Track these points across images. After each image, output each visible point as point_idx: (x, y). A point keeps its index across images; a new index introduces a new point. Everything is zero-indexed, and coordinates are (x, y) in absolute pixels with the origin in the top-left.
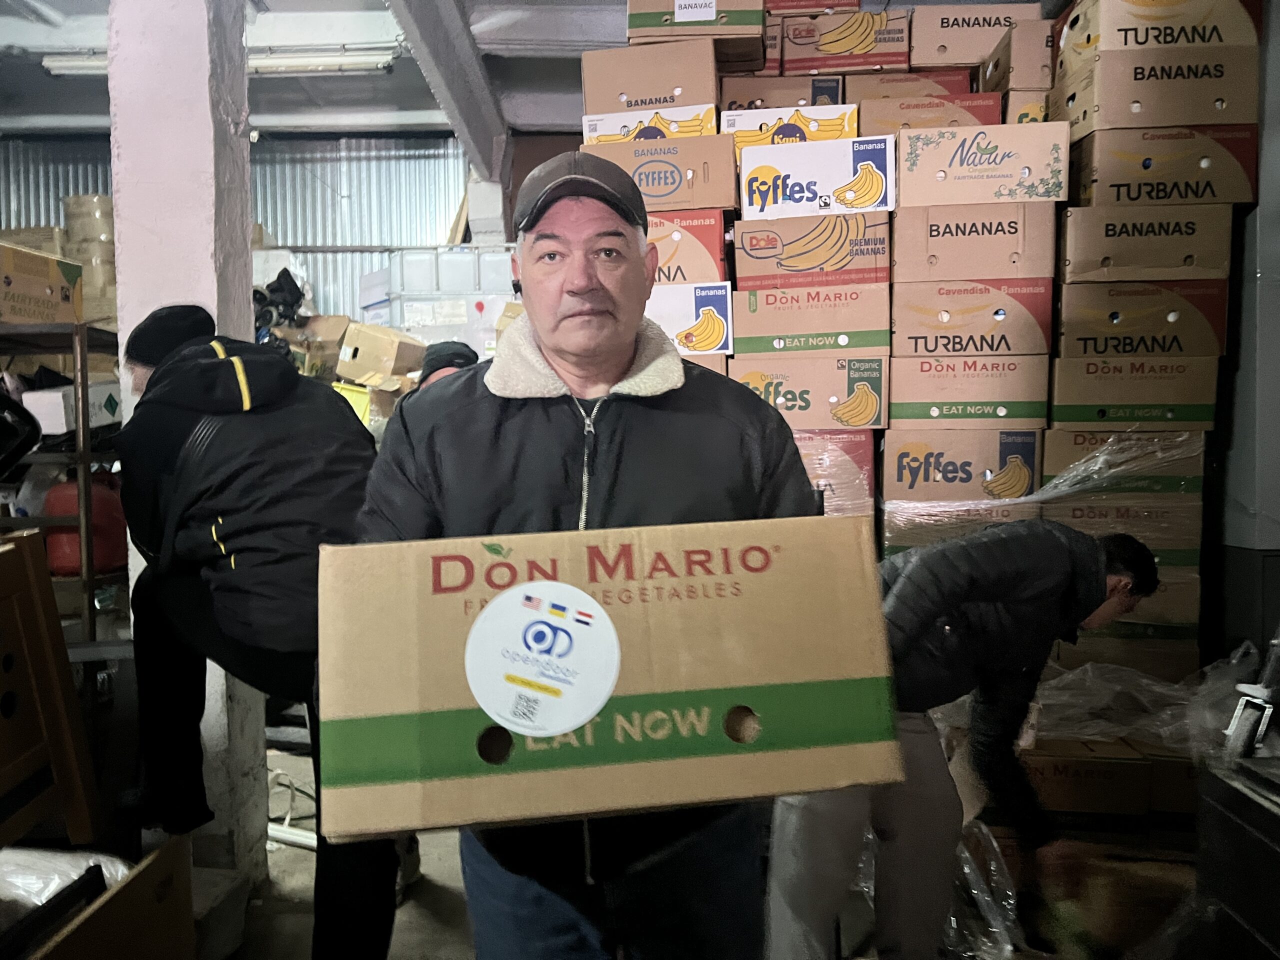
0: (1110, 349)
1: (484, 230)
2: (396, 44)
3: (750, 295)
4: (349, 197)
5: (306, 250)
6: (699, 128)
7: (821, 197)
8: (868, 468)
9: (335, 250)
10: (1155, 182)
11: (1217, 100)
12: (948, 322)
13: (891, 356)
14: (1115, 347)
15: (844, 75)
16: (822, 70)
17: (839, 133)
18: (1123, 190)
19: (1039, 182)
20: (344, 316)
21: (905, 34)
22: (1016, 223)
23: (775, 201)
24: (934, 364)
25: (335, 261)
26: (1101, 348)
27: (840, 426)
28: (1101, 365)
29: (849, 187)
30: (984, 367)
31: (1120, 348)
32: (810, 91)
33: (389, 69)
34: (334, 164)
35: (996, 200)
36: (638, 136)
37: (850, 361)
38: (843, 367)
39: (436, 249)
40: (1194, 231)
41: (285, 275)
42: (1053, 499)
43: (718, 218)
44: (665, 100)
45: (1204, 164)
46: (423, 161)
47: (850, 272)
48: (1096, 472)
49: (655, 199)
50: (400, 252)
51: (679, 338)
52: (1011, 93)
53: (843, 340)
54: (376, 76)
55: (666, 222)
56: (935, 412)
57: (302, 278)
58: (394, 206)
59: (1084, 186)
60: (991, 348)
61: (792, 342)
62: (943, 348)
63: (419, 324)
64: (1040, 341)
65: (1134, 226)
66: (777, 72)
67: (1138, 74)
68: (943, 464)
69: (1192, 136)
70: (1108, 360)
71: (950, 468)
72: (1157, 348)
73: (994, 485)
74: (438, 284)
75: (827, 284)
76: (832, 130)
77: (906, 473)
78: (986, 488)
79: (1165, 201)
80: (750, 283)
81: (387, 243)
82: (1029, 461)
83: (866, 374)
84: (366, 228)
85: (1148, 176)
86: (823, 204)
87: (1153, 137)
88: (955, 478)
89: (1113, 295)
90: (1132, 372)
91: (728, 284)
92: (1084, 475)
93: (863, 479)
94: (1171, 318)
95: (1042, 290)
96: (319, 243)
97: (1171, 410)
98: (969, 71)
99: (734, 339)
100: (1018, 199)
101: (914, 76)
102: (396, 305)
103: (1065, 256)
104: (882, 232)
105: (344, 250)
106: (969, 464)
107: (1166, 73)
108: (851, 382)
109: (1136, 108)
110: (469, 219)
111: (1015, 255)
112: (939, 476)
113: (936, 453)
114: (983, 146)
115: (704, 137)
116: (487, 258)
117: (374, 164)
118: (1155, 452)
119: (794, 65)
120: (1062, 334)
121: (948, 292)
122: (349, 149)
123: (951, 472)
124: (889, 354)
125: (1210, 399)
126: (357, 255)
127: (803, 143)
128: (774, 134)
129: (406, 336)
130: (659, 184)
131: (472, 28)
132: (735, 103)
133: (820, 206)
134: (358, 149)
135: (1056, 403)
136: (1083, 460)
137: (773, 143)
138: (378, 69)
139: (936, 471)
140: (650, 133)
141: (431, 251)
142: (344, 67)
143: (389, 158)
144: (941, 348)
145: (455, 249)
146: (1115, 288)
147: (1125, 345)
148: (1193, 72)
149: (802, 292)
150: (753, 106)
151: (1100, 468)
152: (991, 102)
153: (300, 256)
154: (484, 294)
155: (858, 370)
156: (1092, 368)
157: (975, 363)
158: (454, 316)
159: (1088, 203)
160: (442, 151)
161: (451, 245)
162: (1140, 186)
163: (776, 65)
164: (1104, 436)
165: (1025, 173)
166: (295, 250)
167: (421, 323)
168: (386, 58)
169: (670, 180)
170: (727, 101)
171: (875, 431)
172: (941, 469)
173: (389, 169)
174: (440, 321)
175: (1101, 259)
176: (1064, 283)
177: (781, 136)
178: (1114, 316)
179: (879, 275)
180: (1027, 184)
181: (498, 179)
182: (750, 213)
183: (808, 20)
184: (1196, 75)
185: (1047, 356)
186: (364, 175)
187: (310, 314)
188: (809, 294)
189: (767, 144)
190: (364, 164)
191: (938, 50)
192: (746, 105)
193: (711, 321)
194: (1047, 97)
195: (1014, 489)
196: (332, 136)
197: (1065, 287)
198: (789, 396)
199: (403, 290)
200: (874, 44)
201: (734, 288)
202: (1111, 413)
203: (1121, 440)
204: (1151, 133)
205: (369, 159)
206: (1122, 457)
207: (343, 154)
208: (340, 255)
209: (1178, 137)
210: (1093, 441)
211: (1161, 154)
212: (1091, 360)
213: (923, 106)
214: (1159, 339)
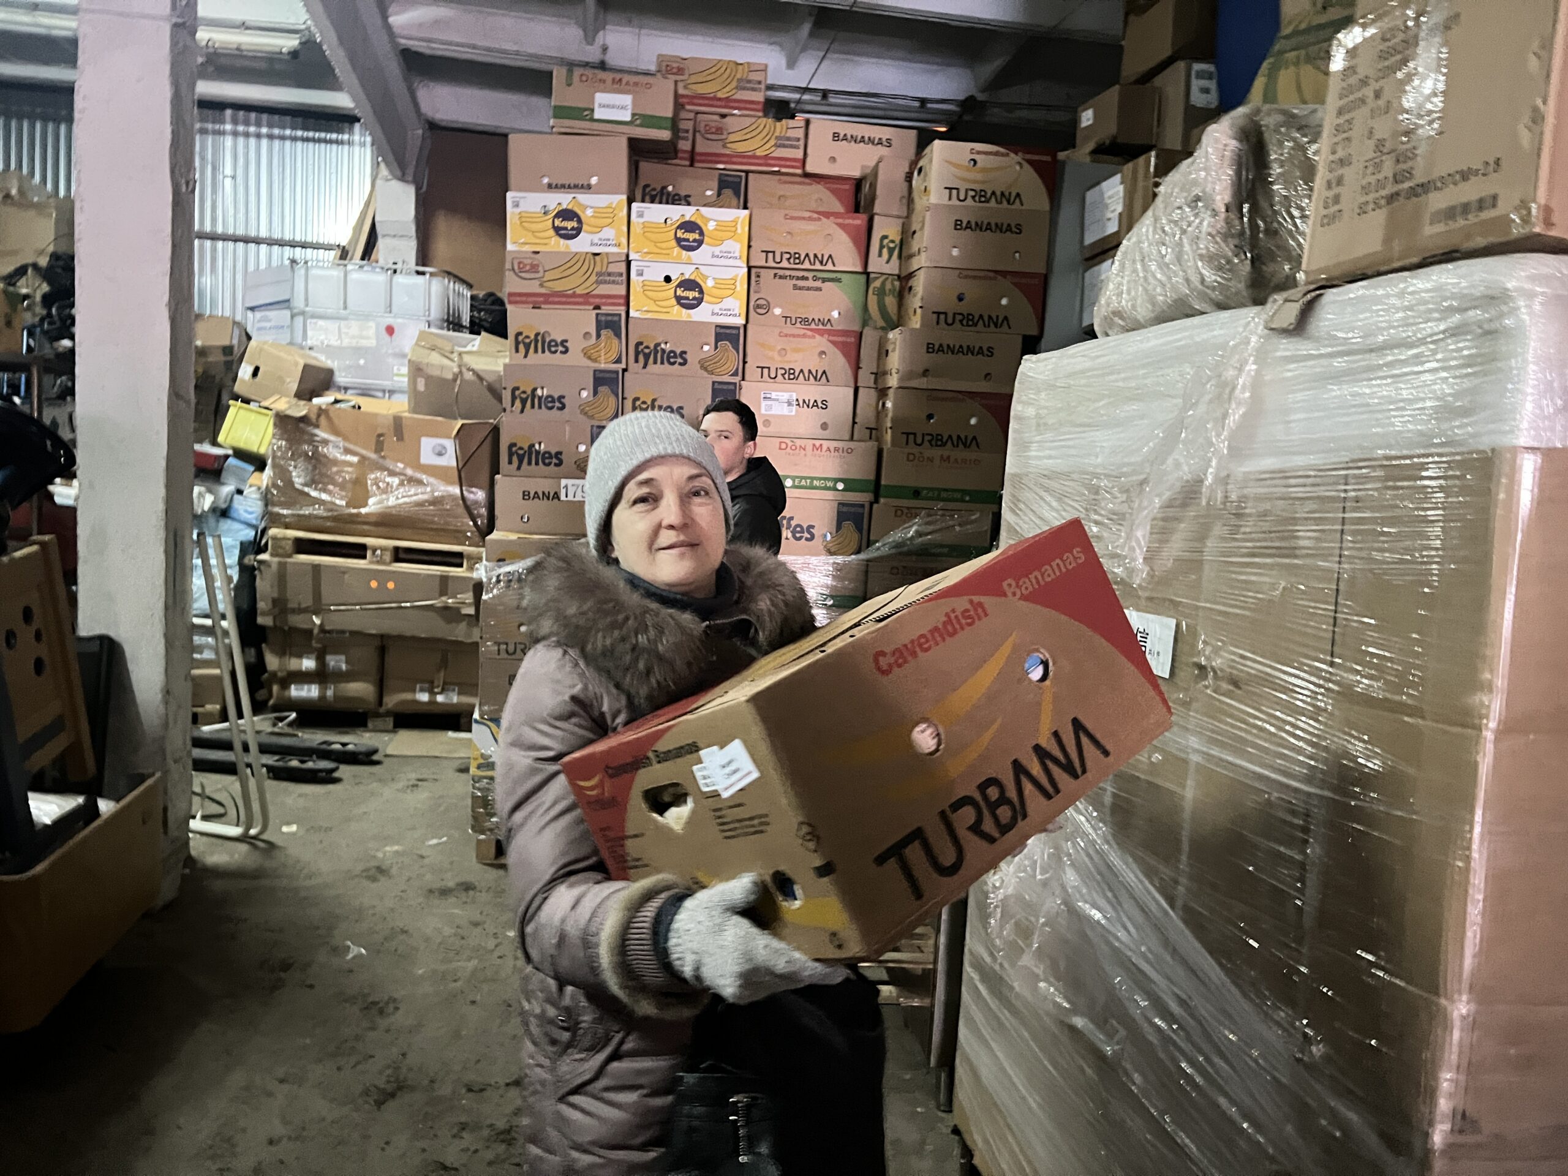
0: (926, 444)
1: (392, 234)
2: (303, 27)
4: (234, 177)
6: (612, 215)
9: (215, 237)
11: (1016, 252)
14: (930, 442)
15: (747, 172)
16: (729, 166)
18: (942, 317)
21: (802, 143)
24: (790, 444)
25: (214, 250)
26: (919, 442)
28: (917, 455)
30: (829, 449)
31: (933, 443)
32: (715, 191)
33: (294, 54)
34: (217, 137)
36: (557, 215)
40: (993, 354)
44: (583, 187)
45: (1004, 302)
46: (323, 145)
48: (911, 539)
52: (876, 218)
59: (915, 309)
63: (322, 343)
65: (948, 346)
66: (687, 163)
67: (958, 225)
68: (793, 526)
69: (995, 279)
70: (923, 451)
71: (798, 529)
72: (961, 445)
73: (832, 544)
74: (345, 302)
78: (825, 546)
79: (972, 328)
82: (859, 527)
84: (253, 214)
85: (963, 308)
87: (966, 277)
88: (802, 537)
89: (930, 400)
90: (941, 462)
92: (900, 540)
94: (973, 421)
97: (969, 494)
98: (854, 183)
101: (807, 180)
102: (299, 320)
105: (225, 238)
106: (813, 527)
107: (979, 226)
109: (955, 252)
110: (377, 219)
112: (790, 535)
113: (788, 516)
116: (400, 279)
117: (264, 141)
118: (955, 525)
119: (704, 158)
122: (235, 122)
123: (799, 532)
126: (241, 245)
128: (678, 228)
129: (310, 357)
131: (391, 20)
134: (247, 123)
135: (883, 482)
136: (900, 529)
138: (281, 53)
139: (788, 531)
140: (567, 214)
142: (243, 47)
143: (283, 138)
145: (365, 268)
146: (931, 394)
147: (937, 441)
148: (999, 228)
151: (913, 536)
152: (859, 223)
154: (395, 317)
156: (911, 457)
157: (821, 446)
158: (362, 337)
160: (346, 137)
162: (955, 314)
163: (686, 155)
164: (918, 511)
167: (326, 342)
168: (291, 43)
170: (639, 193)
172: (791, 529)
173: (282, 150)
174: (346, 342)
175: (922, 370)
178: (930, 416)
181: (410, 179)
183: (716, 118)
184: (1001, 231)
186: (253, 154)
190: (253, 141)
191: (830, 159)
194: (903, 225)
195: (847, 549)
196: (216, 106)
197: (890, 390)
199: (307, 305)
200: (773, 148)
202: (923, 494)
203: (929, 515)
204: (964, 273)
205: (258, 136)
206: (931, 528)
207: (228, 127)
208: (220, 244)
209: (985, 278)
210: (909, 515)
211: (972, 290)
212: (911, 451)
213: (804, 218)
214: (963, 437)
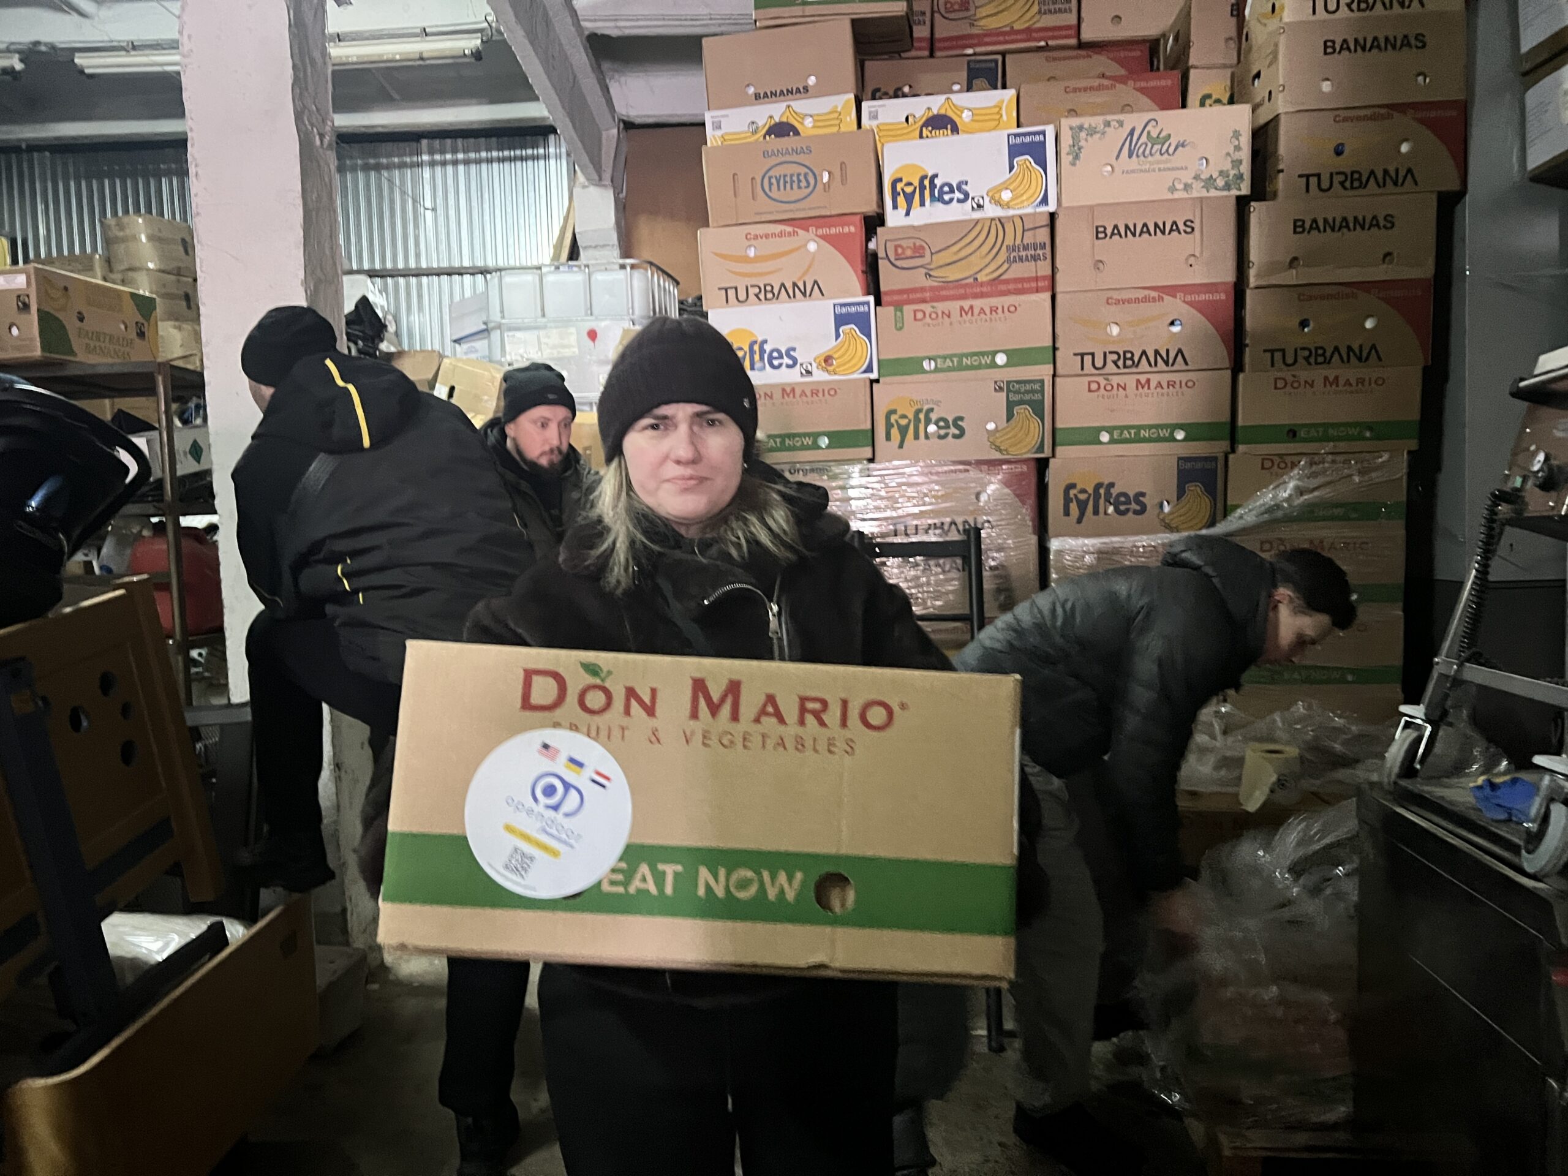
0: (1301, 362)
1: (593, 245)
2: (485, 25)
3: (896, 310)
4: (434, 209)
5: (385, 273)
6: (837, 122)
7: (973, 198)
8: (1032, 501)
9: (418, 274)
10: (1348, 171)
11: (1419, 74)
12: (1119, 335)
13: (1054, 376)
14: (1307, 359)
15: (1003, 54)
16: (979, 49)
17: (996, 123)
18: (1313, 181)
19: (1217, 174)
20: (433, 351)
21: (1074, 4)
22: (1192, 222)
23: (922, 204)
24: (1103, 382)
25: (420, 286)
26: (1290, 360)
27: (997, 456)
28: (1290, 380)
29: (1005, 186)
30: (1159, 385)
31: (1312, 360)
32: (965, 74)
33: (477, 55)
34: (415, 170)
35: (1170, 196)
36: (769, 132)
37: (1008, 383)
38: (1001, 389)
39: (540, 268)
40: (1393, 226)
41: (364, 303)
42: (1235, 532)
43: (858, 224)
44: (798, 91)
45: (1404, 148)
47: (1007, 282)
48: (1287, 500)
49: (787, 205)
50: (498, 273)
51: (817, 361)
52: (1192, 72)
53: (1001, 359)
54: (462, 64)
55: (800, 232)
56: (1105, 437)
57: (382, 307)
58: (487, 218)
59: (1270, 176)
60: (1166, 363)
61: (944, 362)
62: (1113, 365)
64: (1222, 355)
65: (1326, 221)
66: (926, 53)
67: (1329, 47)
68: (1114, 496)
69: (1389, 117)
70: (1297, 373)
71: (1122, 499)
72: (1353, 359)
73: (1171, 517)
74: (543, 309)
75: (982, 295)
76: (987, 120)
77: (1074, 507)
78: (1163, 520)
79: (1361, 192)
80: (896, 298)
81: (480, 263)
82: (1210, 489)
83: (1027, 397)
84: (454, 245)
85: (1345, 163)
86: (975, 206)
87: (1345, 120)
88: (1128, 510)
89: (1303, 300)
90: (1325, 386)
91: (871, 299)
92: (1272, 503)
93: (1026, 514)
94: (1369, 324)
95: (1223, 297)
96: (401, 265)
97: (1370, 429)
98: (1148, 44)
99: (879, 361)
100: (1195, 194)
101: (1084, 52)
102: (495, 335)
103: (1249, 258)
104: (1043, 235)
105: (430, 273)
106: (1143, 494)
107: (1360, 45)
108: (1010, 406)
109: (1326, 87)
110: (577, 231)
111: (1192, 258)
112: (1111, 509)
113: (1106, 482)
114: (1154, 134)
115: (844, 133)
116: (599, 277)
117: (461, 168)
118: (1353, 475)
119: (946, 44)
120: (1247, 345)
121: (1118, 302)
122: (431, 152)
123: (1124, 503)
124: (1052, 372)
125: (1413, 414)
126: (445, 278)
127: (956, 137)
128: (923, 126)
130: (792, 188)
131: (574, 2)
132: (878, 90)
133: (973, 207)
134: (443, 152)
135: (1240, 422)
136: (1271, 487)
137: (921, 137)
138: (464, 55)
139: (1108, 504)
140: (781, 130)
141: (535, 271)
142: (425, 55)
143: (478, 162)
144: (1110, 364)
145: (562, 268)
146: (1304, 292)
147: (1317, 356)
148: (1391, 43)
149: (954, 306)
150: (900, 93)
151: (1290, 495)
152: (1169, 82)
153: (378, 280)
154: (597, 319)
155: (1018, 392)
156: (1280, 384)
157: (1148, 381)
158: (564, 346)
159: (1274, 196)
160: (541, 151)
161: (556, 263)
162: (1331, 175)
163: (924, 44)
164: (1295, 459)
165: (1202, 164)
166: (372, 274)
167: (525, 356)
168: (475, 42)
169: (803, 184)
170: (869, 90)
171: (1038, 460)
172: (1112, 501)
175: (1288, 260)
176: (1248, 286)
177: (930, 128)
178: (1304, 324)
179: (1040, 284)
180: (1203, 177)
181: (608, 183)
182: (894, 218)
184: (1394, 47)
185: (1229, 372)
186: (450, 181)
187: (393, 349)
188: (962, 308)
189: (913, 138)
190: (450, 169)
191: (1113, 19)
192: (891, 93)
193: (853, 341)
194: (1233, 75)
195: (1194, 522)
196: (411, 138)
197: (1248, 292)
198: (942, 424)
199: (503, 317)
200: (1037, 17)
201: (878, 303)
202: (1302, 434)
203: (1312, 464)
204: (1343, 114)
205: (455, 163)
206: (1315, 482)
207: (426, 158)
208: (424, 279)
209: (1373, 118)
210: (1285, 464)
211: (1355, 138)
212: (1279, 374)
213: (1091, 88)
214: (1356, 347)
